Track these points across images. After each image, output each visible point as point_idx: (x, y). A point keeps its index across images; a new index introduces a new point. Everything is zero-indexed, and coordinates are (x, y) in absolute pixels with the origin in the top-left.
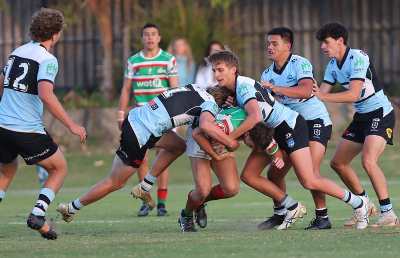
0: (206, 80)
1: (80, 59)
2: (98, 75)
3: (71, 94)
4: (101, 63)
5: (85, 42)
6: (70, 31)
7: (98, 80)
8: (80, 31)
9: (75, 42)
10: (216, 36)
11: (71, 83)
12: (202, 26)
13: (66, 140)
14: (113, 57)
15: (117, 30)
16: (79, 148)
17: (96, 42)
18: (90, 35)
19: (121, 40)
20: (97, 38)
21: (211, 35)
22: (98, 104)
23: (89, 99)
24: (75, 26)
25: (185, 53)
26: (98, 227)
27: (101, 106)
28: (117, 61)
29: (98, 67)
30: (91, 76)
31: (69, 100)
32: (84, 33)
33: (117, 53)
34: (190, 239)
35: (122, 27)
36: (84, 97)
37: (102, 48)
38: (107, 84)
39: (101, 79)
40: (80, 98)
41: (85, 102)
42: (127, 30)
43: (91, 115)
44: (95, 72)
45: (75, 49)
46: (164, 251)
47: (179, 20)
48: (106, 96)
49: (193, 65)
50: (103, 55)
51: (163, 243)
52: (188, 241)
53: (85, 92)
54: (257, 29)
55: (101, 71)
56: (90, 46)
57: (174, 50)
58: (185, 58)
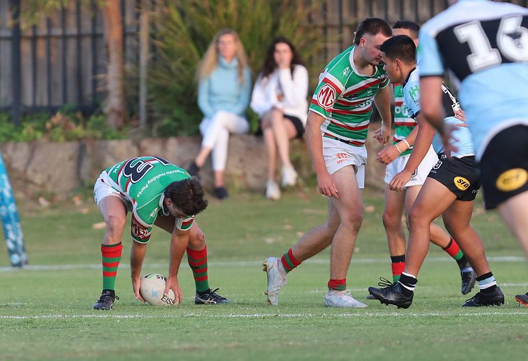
0: (267, 98)
1: (71, 63)
2: (100, 89)
3: (58, 118)
4: (106, 71)
5: (79, 37)
6: (57, 20)
7: (100, 96)
8: (72, 21)
9: (65, 37)
10: (284, 30)
11: (57, 101)
12: (260, 11)
13: (49, 189)
14: (124, 60)
15: (129, 19)
16: (69, 200)
17: (96, 37)
18: (87, 26)
19: (136, 35)
20: (99, 31)
21: (275, 27)
22: (99, 134)
23: (85, 127)
24: (64, 12)
25: (235, 55)
26: (98, 324)
27: (104, 138)
28: (129, 67)
29: (101, 76)
30: (88, 90)
31: (54, 127)
32: (79, 26)
33: (129, 53)
34: (242, 344)
35: (138, 16)
36: (77, 122)
37: (107, 47)
38: (114, 102)
39: (105, 94)
40: (72, 124)
41: (79, 130)
42: (144, 19)
43: (89, 150)
44: (95, 82)
45: (65, 49)
47: (227, 4)
48: (112, 121)
49: (247, 73)
50: (108, 56)
51: (200, 350)
52: (238, 347)
53: (79, 115)
55: (106, 84)
56: (87, 43)
57: (218, 51)
58: (235, 63)
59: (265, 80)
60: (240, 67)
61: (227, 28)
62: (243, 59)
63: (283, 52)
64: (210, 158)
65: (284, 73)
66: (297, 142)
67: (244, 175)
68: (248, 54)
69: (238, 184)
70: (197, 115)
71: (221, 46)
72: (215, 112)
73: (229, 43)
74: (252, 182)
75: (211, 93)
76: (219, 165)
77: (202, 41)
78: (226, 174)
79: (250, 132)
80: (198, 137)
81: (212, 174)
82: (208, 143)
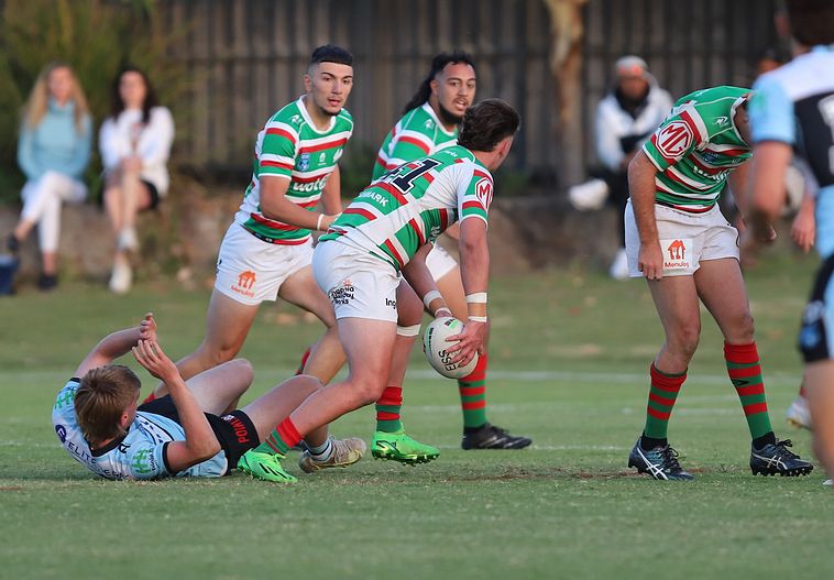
25: (70, 97)
46: (24, 506)
47: (59, 31)
49: (86, 122)
54: (221, 50)
57: (49, 93)
58: (69, 108)
62: (81, 100)
63: (133, 86)
64: (35, 230)
67: (79, 260)
69: (72, 271)
70: (19, 179)
71: (53, 86)
72: (42, 172)
73: (62, 79)
75: (36, 148)
77: (25, 80)
81: (39, 255)
82: (30, 213)
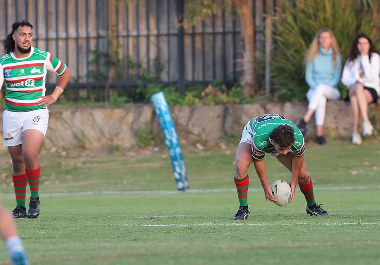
0: (353, 75)
1: (218, 52)
2: (238, 69)
3: (210, 89)
4: (242, 57)
5: (224, 34)
6: (209, 22)
7: (238, 74)
8: (219, 23)
9: (214, 34)
10: (364, 29)
11: (209, 77)
12: (348, 17)
13: (204, 137)
14: (255, 49)
15: (258, 22)
16: (217, 145)
17: (235, 34)
18: (229, 27)
19: (263, 33)
20: (237, 29)
21: (358, 27)
22: (237, 100)
23: (228, 95)
24: (214, 16)
25: (331, 46)
26: (237, 230)
27: (241, 103)
28: (258, 54)
29: (239, 60)
30: (230, 70)
31: (207, 95)
32: (224, 26)
33: (258, 45)
34: (335, 243)
35: (264, 19)
36: (223, 92)
37: (243, 40)
38: (248, 78)
39: (242, 73)
40: (219, 93)
41: (224, 97)
42: (269, 21)
43: (231, 111)
44: (235, 65)
45: (214, 42)
46: (307, 256)
47: (325, 11)
48: (247, 91)
49: (339, 58)
50: (244, 46)
51: (306, 247)
52: (332, 245)
53: (224, 87)
55: (242, 65)
56: (229, 38)
57: (319, 43)
58: (331, 51)
59: (351, 63)
60: (334, 54)
61: (325, 28)
62: (336, 48)
63: (364, 44)
64: (314, 116)
65: (364, 58)
66: (373, 105)
67: (337, 128)
68: (340, 45)
69: (333, 134)
70: (305, 87)
71: (321, 40)
72: (317, 85)
73: (327, 38)
74: (342, 132)
75: (314, 72)
76: (320, 121)
77: (308, 37)
78: (325, 128)
79: (341, 99)
80: (305, 102)
81: (315, 127)
82: (312, 106)
